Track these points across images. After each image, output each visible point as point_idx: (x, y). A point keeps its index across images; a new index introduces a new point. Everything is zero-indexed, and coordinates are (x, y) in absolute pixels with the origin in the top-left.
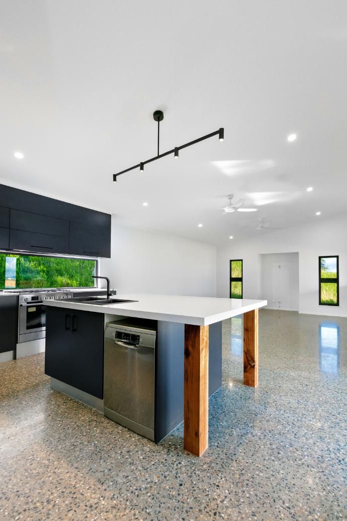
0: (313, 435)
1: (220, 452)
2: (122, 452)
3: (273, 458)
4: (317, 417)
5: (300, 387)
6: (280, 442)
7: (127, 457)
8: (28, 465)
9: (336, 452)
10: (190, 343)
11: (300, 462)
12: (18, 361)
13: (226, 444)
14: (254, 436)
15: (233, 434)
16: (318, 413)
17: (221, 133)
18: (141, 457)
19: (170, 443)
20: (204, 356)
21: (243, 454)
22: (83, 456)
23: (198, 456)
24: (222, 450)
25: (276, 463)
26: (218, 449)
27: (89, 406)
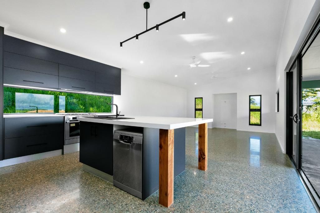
0: (237, 197)
1: (180, 205)
2: (122, 205)
3: (211, 209)
4: (241, 187)
5: (232, 171)
6: (217, 200)
7: (125, 207)
8: (67, 210)
9: (249, 206)
10: (163, 140)
11: (227, 211)
12: (64, 155)
13: (184, 201)
14: (201, 197)
15: (189, 196)
16: (242, 185)
17: (183, 15)
18: (133, 207)
19: (151, 200)
20: (171, 149)
21: (194, 207)
22: (99, 206)
23: (167, 207)
24: (181, 204)
25: (213, 211)
26: (179, 204)
27: (105, 180)
